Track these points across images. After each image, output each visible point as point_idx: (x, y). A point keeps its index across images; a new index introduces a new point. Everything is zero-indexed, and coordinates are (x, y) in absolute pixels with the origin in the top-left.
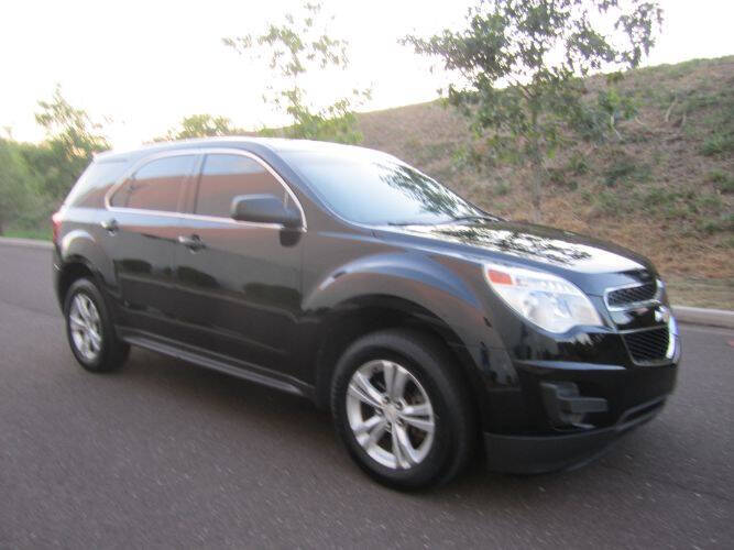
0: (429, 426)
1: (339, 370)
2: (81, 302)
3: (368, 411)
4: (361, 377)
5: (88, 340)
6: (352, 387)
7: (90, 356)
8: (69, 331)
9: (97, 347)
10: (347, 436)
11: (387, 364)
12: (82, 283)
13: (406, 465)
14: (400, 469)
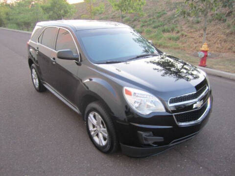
0: (106, 135)
1: (86, 112)
2: (34, 71)
3: (94, 126)
4: (91, 116)
5: (36, 82)
6: (89, 117)
7: (37, 87)
8: (32, 79)
9: (38, 85)
10: (89, 132)
11: (96, 114)
12: (33, 65)
13: (101, 145)
14: (100, 145)
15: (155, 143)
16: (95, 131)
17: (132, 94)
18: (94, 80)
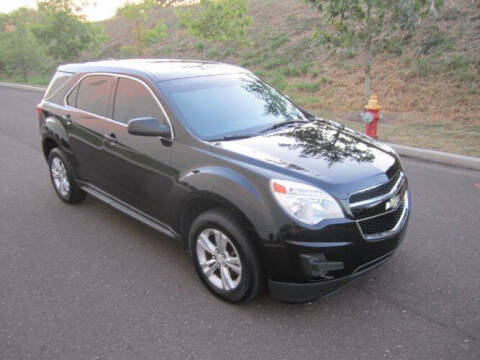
0: (239, 269)
1: (192, 231)
2: (56, 161)
3: (209, 256)
4: (204, 236)
5: (63, 184)
6: (199, 241)
7: (64, 194)
8: (52, 178)
9: (68, 189)
10: (198, 268)
11: (216, 232)
12: (55, 150)
13: (227, 289)
14: (224, 290)
15: (330, 273)
16: (211, 265)
17: (288, 189)
18: (203, 170)
